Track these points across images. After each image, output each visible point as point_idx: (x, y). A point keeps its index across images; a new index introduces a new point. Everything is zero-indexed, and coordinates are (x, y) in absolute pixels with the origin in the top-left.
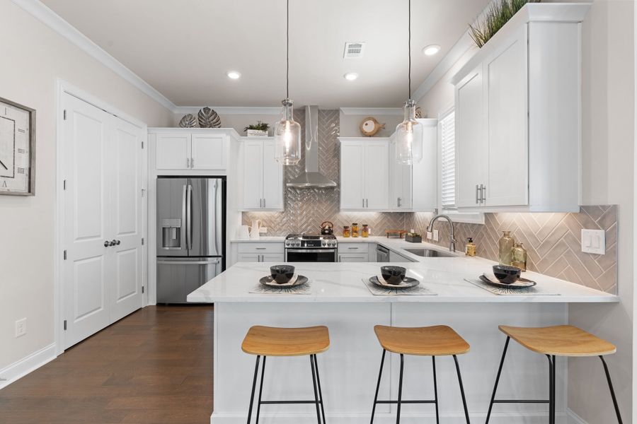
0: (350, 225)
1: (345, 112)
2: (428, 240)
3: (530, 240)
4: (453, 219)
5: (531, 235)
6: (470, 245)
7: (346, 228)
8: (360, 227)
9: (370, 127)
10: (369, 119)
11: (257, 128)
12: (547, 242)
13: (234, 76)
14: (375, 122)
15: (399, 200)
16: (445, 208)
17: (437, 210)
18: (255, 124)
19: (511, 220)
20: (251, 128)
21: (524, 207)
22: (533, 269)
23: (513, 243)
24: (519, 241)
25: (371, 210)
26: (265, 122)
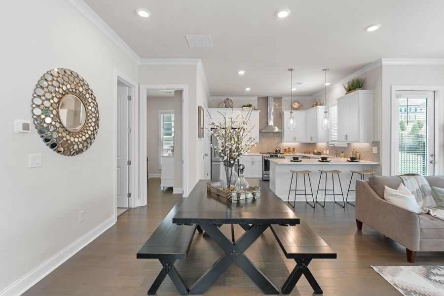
0: (287, 148)
1: (284, 99)
2: (324, 154)
3: (361, 151)
4: (336, 146)
5: (361, 150)
6: (342, 154)
7: (286, 150)
8: (291, 149)
9: (296, 105)
10: (296, 102)
11: (247, 106)
12: (365, 151)
13: (248, 89)
14: (299, 103)
15: (311, 138)
16: (332, 141)
17: (328, 142)
18: (246, 104)
19: (356, 145)
20: (245, 106)
21: (358, 142)
22: (362, 159)
23: (356, 152)
24: (358, 151)
25: (297, 142)
26: (251, 104)
